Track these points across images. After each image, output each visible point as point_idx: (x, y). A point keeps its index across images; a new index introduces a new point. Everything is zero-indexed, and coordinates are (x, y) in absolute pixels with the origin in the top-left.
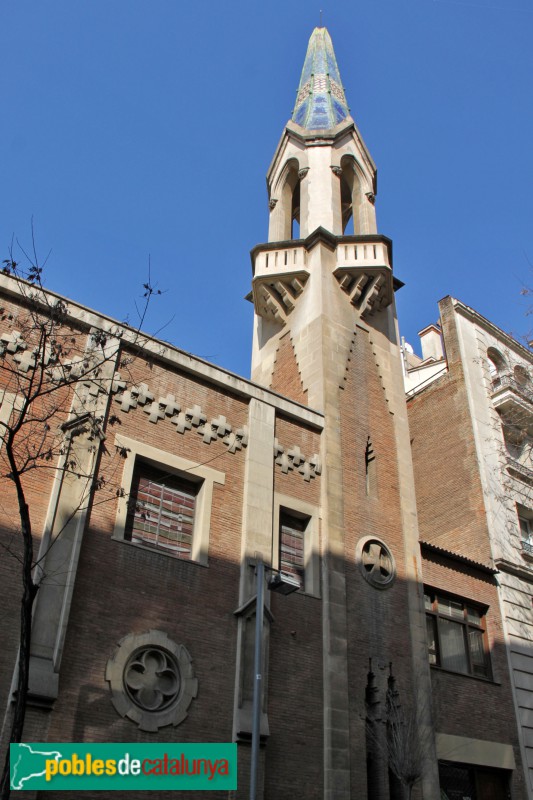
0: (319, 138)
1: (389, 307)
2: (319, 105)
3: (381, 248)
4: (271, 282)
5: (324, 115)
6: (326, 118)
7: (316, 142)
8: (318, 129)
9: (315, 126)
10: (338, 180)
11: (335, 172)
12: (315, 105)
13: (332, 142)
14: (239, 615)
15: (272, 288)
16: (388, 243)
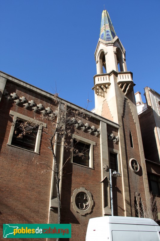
0: (109, 43)
1: (132, 92)
2: (108, 33)
3: (129, 75)
4: (100, 85)
5: (109, 36)
6: (110, 37)
7: (109, 45)
8: (108, 41)
9: (107, 40)
10: (116, 55)
11: (115, 53)
12: (107, 33)
13: (113, 44)
14: (102, 182)
15: (100, 87)
16: (131, 74)
